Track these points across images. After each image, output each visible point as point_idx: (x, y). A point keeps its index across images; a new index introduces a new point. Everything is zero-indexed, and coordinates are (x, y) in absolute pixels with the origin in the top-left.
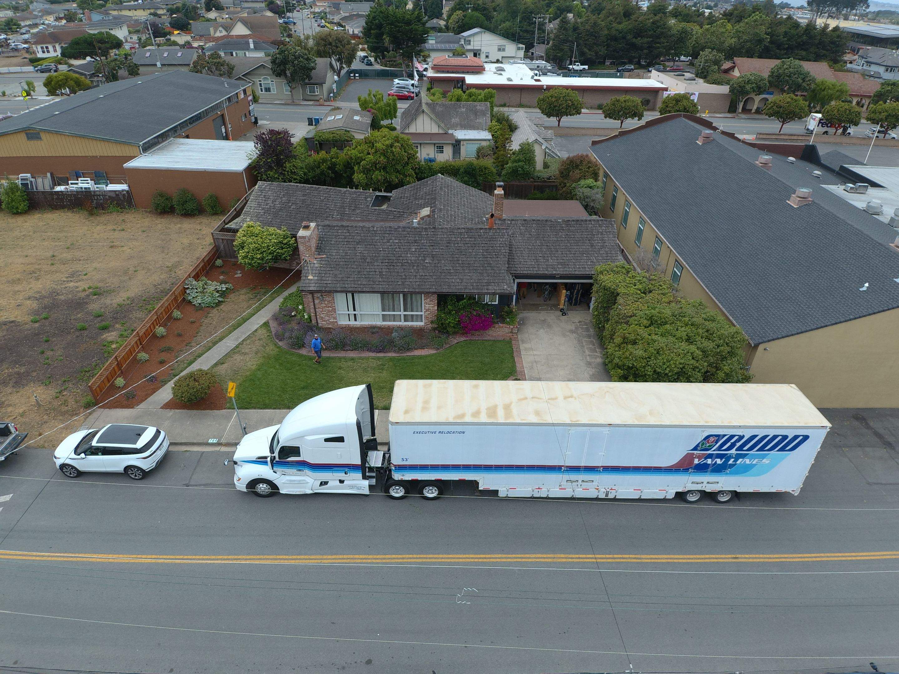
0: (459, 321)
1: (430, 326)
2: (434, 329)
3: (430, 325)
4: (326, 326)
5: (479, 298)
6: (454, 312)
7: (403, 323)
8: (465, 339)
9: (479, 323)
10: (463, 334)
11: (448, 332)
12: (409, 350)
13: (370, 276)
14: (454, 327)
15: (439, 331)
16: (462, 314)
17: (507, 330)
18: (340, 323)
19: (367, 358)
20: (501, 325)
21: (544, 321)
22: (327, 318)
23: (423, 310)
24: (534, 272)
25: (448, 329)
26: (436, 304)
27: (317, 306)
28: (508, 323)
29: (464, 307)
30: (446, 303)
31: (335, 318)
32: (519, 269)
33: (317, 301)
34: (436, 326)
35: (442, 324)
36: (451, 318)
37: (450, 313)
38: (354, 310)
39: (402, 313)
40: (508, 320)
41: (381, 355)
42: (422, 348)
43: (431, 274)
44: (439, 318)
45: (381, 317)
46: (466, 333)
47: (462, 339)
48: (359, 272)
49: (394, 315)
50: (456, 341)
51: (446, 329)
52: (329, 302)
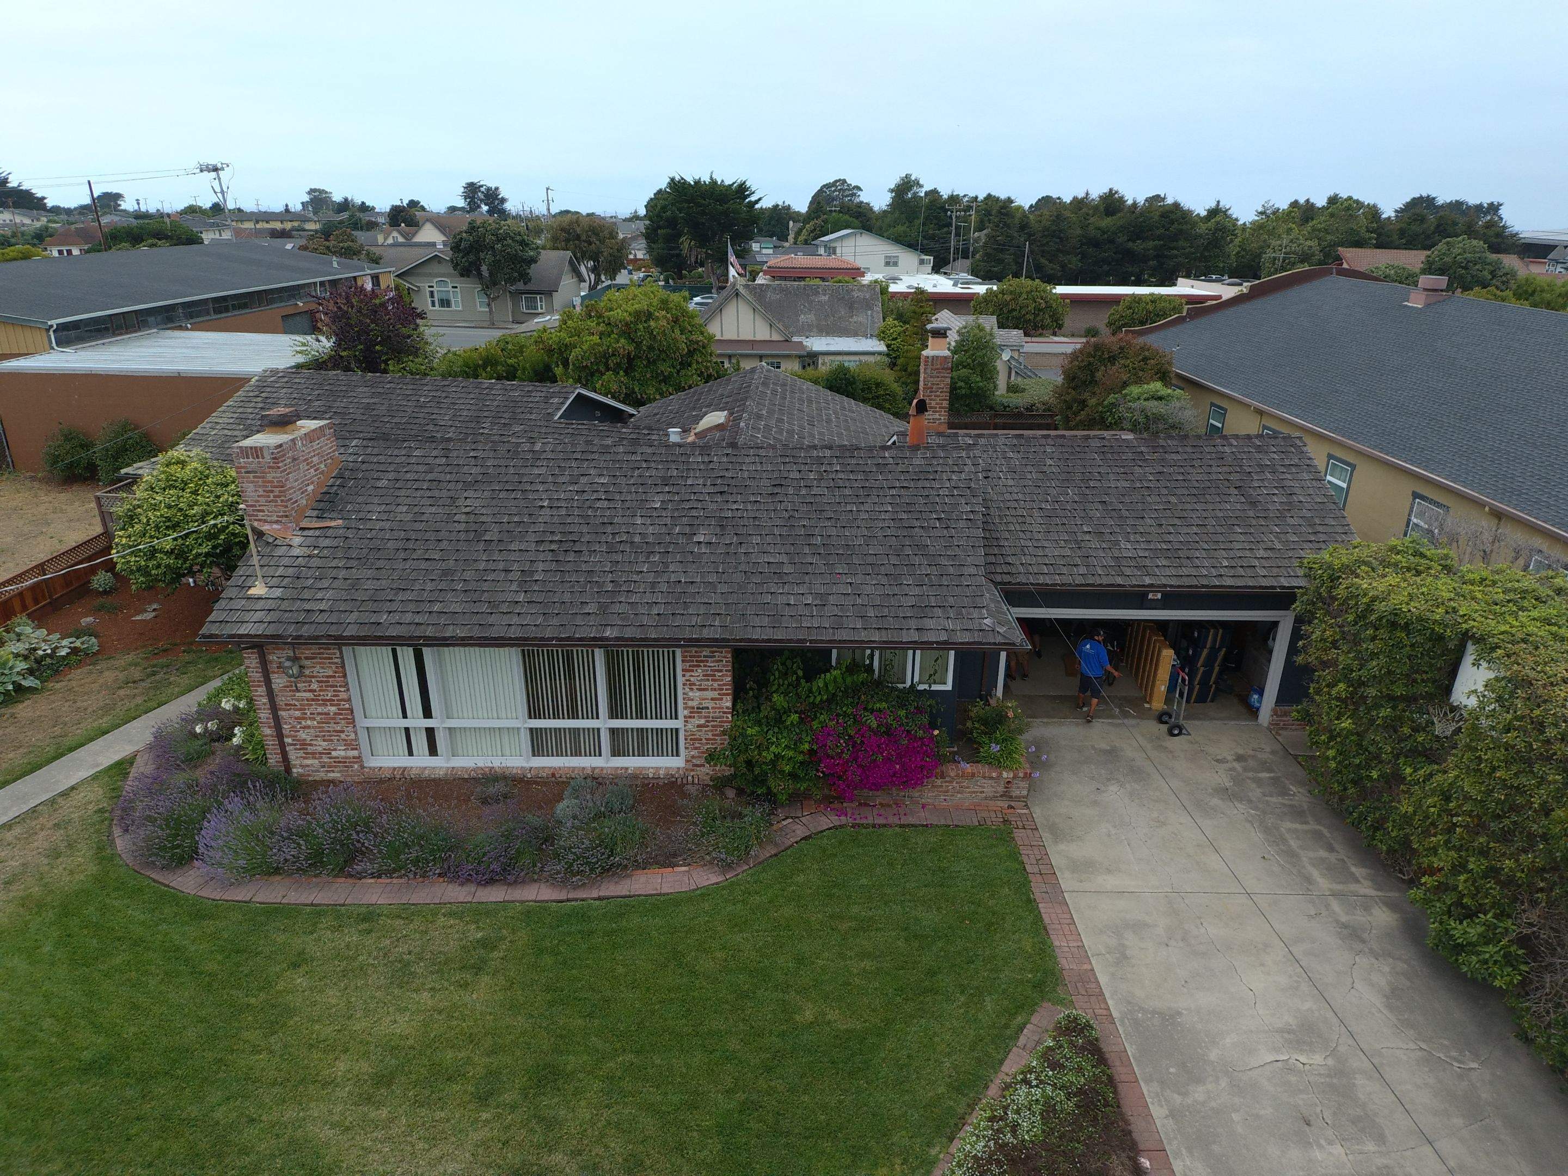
0: (811, 752)
1: (705, 772)
2: (720, 784)
3: (707, 769)
4: (321, 775)
5: (885, 667)
6: (794, 717)
7: (605, 762)
8: (835, 820)
9: (887, 760)
10: (827, 801)
11: (770, 798)
12: (610, 870)
13: (485, 586)
14: (793, 776)
15: (740, 792)
16: (824, 727)
17: (989, 788)
18: (374, 762)
19: (430, 913)
20: (968, 768)
21: (1112, 754)
22: (321, 745)
23: (682, 712)
24: (1076, 577)
25: (772, 783)
26: (728, 689)
27: (281, 700)
28: (996, 762)
29: (832, 699)
30: (763, 684)
31: (353, 745)
32: (1021, 569)
33: (279, 681)
34: (728, 771)
35: (749, 764)
36: (784, 742)
37: (779, 721)
38: (427, 713)
39: (604, 723)
40: (995, 748)
41: (494, 894)
42: (667, 860)
43: (713, 578)
44: (738, 742)
45: (525, 739)
46: (841, 797)
47: (826, 821)
48: (446, 572)
49: (576, 731)
50: (801, 832)
51: (763, 782)
52: (325, 683)
